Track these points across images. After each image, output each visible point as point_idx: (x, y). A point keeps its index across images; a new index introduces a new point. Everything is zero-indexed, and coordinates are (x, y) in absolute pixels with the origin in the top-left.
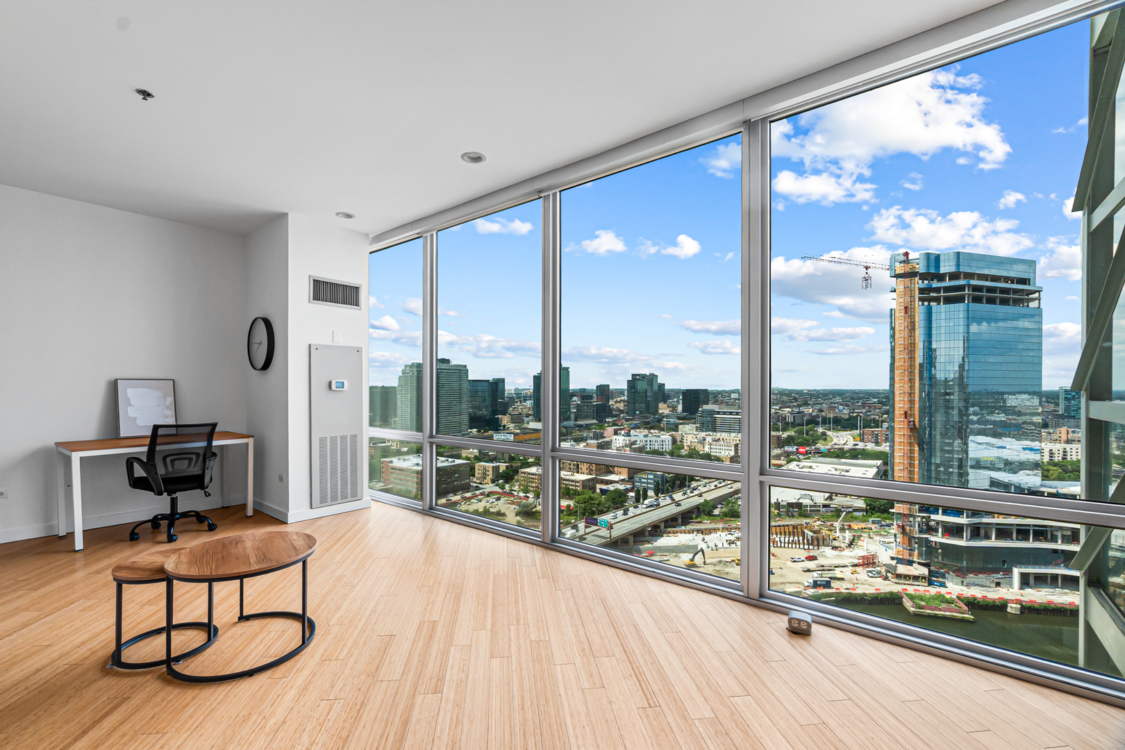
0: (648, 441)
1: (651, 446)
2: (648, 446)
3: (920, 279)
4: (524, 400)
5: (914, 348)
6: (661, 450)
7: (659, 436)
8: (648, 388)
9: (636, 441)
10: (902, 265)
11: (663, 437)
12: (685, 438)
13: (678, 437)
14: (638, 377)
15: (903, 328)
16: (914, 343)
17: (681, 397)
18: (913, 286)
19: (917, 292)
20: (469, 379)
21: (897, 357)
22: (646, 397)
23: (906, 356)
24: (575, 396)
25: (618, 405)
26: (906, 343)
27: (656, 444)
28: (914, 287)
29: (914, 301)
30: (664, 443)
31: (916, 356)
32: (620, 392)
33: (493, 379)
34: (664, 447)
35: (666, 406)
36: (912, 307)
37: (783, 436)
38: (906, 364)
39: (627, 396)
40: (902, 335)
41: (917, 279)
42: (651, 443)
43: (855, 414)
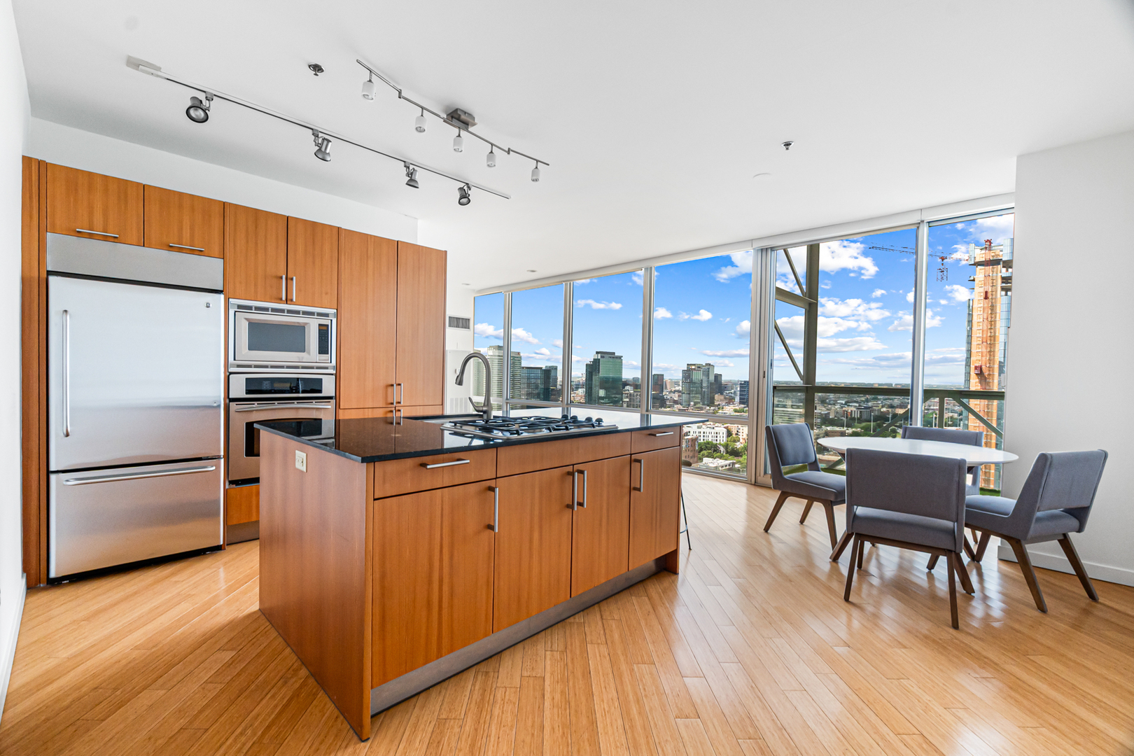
0: (702, 433)
1: (705, 438)
2: (702, 438)
3: (1003, 267)
4: (576, 388)
5: (994, 341)
6: (715, 442)
7: (713, 428)
8: (705, 379)
9: (689, 432)
10: (983, 251)
11: (717, 429)
12: (741, 431)
13: (733, 430)
14: (693, 367)
15: (981, 320)
16: (994, 337)
17: (739, 389)
18: (995, 274)
19: (999, 281)
20: (522, 366)
21: (974, 350)
22: (702, 388)
23: (984, 350)
24: (628, 385)
25: (672, 395)
26: (985, 336)
27: (710, 436)
28: (997, 276)
29: (996, 292)
30: (718, 435)
31: (996, 350)
32: (675, 382)
33: (546, 367)
34: (718, 439)
35: (722, 397)
36: (994, 296)
37: (847, 431)
38: (984, 358)
39: (682, 387)
40: (981, 328)
41: (1000, 267)
42: (705, 435)
43: (931, 411)
